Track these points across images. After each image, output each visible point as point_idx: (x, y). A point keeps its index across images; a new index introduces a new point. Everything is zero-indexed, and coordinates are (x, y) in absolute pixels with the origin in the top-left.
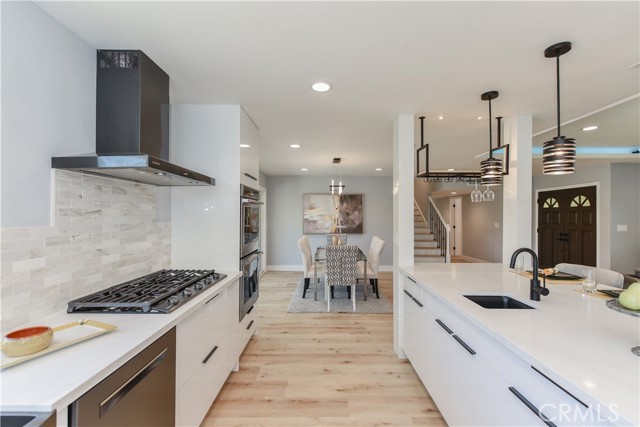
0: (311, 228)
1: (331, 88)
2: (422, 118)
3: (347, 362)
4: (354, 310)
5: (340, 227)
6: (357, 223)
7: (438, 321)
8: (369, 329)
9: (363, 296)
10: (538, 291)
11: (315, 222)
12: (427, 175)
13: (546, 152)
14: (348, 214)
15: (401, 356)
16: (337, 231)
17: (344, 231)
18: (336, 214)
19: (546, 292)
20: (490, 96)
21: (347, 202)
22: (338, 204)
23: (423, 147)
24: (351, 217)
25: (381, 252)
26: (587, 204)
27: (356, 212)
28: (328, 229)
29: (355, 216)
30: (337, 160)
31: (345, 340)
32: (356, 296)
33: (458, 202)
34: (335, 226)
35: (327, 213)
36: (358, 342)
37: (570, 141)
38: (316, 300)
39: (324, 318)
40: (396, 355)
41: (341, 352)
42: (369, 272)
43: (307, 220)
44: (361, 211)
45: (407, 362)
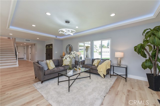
26: (52, 48)
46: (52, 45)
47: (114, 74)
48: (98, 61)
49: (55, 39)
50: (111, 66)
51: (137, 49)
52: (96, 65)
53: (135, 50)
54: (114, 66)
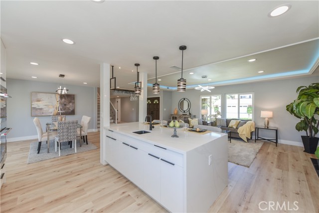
0: (38, 113)
1: (75, 43)
2: (113, 66)
3: (78, 175)
4: (76, 152)
5: (60, 111)
6: (71, 109)
7: (123, 143)
8: (86, 158)
9: (80, 145)
10: (152, 127)
11: (41, 109)
12: (115, 89)
13: (154, 87)
14: (65, 105)
15: (104, 164)
16: (58, 114)
17: (62, 114)
18: (58, 105)
19: (153, 127)
20: (137, 65)
21: (65, 98)
22: (59, 99)
23: (113, 78)
24: (68, 106)
25: (89, 123)
26: (158, 102)
27: (71, 104)
28: (51, 113)
29: (70, 106)
30: (62, 76)
31: (75, 166)
32: (77, 145)
33: (119, 100)
34: (57, 111)
35: (50, 104)
36: (82, 165)
37: (158, 85)
38: (48, 152)
39: (58, 160)
40: (102, 164)
41: (73, 172)
42: (83, 133)
43: (34, 108)
44: (74, 103)
45: (108, 165)
46: (158, 99)
47: (259, 139)
48: (237, 122)
49: (164, 91)
50: (256, 128)
51: (290, 109)
52: (235, 127)
53: (288, 110)
54: (258, 128)
